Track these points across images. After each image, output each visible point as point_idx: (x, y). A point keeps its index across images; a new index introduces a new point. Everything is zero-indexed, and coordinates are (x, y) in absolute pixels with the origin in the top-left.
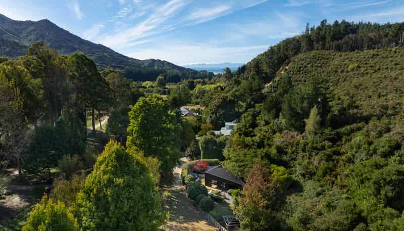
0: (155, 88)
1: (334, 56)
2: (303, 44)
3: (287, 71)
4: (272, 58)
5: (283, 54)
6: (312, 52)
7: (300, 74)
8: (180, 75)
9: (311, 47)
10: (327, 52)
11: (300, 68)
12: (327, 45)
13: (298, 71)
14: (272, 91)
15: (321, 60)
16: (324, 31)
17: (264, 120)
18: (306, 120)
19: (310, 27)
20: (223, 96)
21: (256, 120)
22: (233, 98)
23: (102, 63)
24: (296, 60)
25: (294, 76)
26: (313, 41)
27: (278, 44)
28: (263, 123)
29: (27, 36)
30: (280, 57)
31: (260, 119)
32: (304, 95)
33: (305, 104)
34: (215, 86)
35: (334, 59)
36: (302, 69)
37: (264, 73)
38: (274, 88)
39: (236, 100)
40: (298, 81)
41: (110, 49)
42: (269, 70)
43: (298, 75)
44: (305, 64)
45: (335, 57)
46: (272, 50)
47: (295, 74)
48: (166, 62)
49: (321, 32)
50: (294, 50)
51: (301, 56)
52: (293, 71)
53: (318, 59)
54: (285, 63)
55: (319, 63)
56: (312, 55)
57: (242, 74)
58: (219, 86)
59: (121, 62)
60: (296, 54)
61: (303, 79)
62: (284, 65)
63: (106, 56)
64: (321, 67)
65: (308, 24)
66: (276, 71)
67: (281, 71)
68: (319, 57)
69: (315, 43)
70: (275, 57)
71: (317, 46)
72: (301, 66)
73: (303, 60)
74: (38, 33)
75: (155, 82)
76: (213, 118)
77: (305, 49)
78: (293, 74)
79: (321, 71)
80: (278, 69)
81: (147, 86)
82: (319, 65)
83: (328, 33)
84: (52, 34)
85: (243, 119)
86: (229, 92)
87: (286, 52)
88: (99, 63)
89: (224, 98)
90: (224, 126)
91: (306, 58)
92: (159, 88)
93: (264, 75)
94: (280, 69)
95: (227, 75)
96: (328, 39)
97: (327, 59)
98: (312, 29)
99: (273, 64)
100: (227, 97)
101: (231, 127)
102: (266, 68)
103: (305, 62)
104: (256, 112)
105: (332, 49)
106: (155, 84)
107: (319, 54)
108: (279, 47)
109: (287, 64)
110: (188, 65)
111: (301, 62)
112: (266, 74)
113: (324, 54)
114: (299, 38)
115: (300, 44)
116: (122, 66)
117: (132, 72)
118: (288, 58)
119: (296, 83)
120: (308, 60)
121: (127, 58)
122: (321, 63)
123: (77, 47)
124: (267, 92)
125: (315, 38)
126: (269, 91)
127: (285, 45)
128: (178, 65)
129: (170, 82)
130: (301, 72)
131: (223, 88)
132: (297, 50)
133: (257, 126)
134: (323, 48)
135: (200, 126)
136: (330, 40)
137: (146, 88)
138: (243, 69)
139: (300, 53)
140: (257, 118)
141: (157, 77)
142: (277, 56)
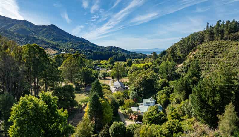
0: (108, 65)
1: (231, 44)
2: (207, 36)
3: (195, 56)
4: (184, 46)
5: (192, 43)
6: (213, 42)
7: (204, 58)
8: (126, 56)
9: (212, 38)
10: (225, 42)
11: (204, 53)
12: (225, 36)
13: (203, 56)
14: (184, 70)
15: (221, 47)
16: (222, 27)
17: (176, 98)
18: (220, 117)
19: (209, 25)
20: (144, 76)
21: (169, 97)
22: (151, 78)
23: (81, 49)
24: (201, 47)
25: (200, 59)
26: (213, 34)
27: (188, 37)
28: (175, 100)
29: (42, 34)
30: (189, 46)
31: (172, 97)
32: (216, 87)
33: (217, 98)
34: (144, 64)
35: (231, 47)
36: (206, 54)
37: (178, 56)
38: (185, 68)
39: (154, 79)
40: (203, 64)
41: (87, 41)
42: (181, 54)
43: (203, 59)
44: (208, 51)
45: (233, 45)
46: (183, 41)
47: (201, 58)
48: (119, 48)
49: (220, 27)
50: (200, 41)
51: (205, 44)
52: (199, 55)
53: (218, 47)
54: (193, 49)
55: (220, 50)
56: (213, 44)
57: (163, 56)
58: (147, 64)
59: (92, 48)
60: (201, 43)
61: (207, 62)
62: (192, 51)
63: (84, 45)
64: (221, 53)
65: (208, 24)
66: (187, 55)
67: (190, 55)
68: (219, 46)
69: (215, 35)
70: (186, 45)
71: (217, 37)
72: (205, 52)
73: (207, 47)
74: (48, 32)
75: (108, 61)
76: (134, 94)
77: (207, 39)
78: (199, 58)
79: (222, 56)
80: (188, 54)
81: (103, 64)
82: (219, 51)
83: (225, 28)
84: (55, 33)
85: (159, 96)
86: (149, 72)
87: (193, 42)
88: (80, 49)
89: (144, 78)
90: (142, 102)
91: (208, 46)
92: (110, 65)
93: (178, 58)
94: (190, 54)
95: (154, 57)
96: (226, 32)
97: (226, 47)
98: (211, 26)
99: (184, 50)
100: (147, 77)
101: (148, 104)
102: (179, 53)
103: (208, 49)
104: (169, 90)
105: (230, 39)
106: (108, 62)
107: (219, 43)
108: (188, 38)
109: (195, 50)
110: (133, 50)
111: (205, 49)
112: (179, 57)
113: (223, 43)
114: (202, 33)
115: (204, 36)
116: (92, 50)
117: (96, 54)
118: (195, 46)
119: (202, 65)
120: (211, 48)
121: (96, 46)
122: (221, 50)
123: (68, 39)
124: (180, 71)
125: (215, 32)
126: (181, 70)
127: (193, 37)
128: (126, 50)
129: (118, 60)
130: (206, 57)
131: (150, 66)
132: (202, 41)
133: (170, 103)
134: (222, 38)
135: (123, 101)
136: (227, 32)
137: (102, 64)
138: (164, 53)
139: (204, 43)
140: (171, 95)
141: (109, 58)
142: (187, 45)
